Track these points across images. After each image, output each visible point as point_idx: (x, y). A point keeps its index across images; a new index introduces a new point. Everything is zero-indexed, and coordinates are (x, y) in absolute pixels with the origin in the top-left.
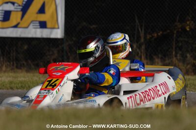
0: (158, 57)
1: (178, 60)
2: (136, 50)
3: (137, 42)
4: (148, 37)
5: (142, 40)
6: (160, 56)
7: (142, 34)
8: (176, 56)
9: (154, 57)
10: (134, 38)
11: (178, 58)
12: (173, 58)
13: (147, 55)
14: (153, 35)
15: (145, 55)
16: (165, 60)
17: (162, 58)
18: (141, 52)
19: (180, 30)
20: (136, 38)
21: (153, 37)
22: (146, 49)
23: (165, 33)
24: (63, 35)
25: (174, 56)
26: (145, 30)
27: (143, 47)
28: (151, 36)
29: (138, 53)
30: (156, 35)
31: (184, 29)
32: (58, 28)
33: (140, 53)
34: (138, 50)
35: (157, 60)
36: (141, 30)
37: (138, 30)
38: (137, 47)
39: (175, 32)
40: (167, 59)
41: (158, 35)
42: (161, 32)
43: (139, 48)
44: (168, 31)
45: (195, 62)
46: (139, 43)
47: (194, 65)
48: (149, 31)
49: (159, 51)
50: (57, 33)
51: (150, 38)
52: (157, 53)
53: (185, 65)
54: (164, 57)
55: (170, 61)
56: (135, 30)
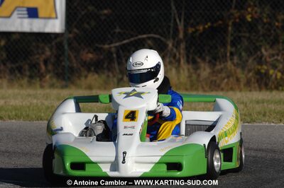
0: (204, 59)
1: (235, 66)
2: (172, 50)
3: (174, 39)
4: (191, 30)
5: (181, 35)
6: (208, 58)
7: (181, 27)
8: (231, 60)
9: (199, 60)
10: (169, 32)
11: (235, 61)
12: (226, 61)
13: (188, 57)
14: (198, 28)
15: (185, 58)
16: (215, 65)
17: (210, 62)
18: (180, 54)
19: (237, 20)
20: (171, 32)
21: (197, 30)
22: (186, 48)
23: (215, 25)
24: (64, 28)
25: (228, 59)
26: (185, 20)
27: (183, 46)
28: (193, 30)
29: (175, 55)
30: (201, 28)
31: (243, 19)
32: (56, 18)
33: (177, 54)
34: (175, 50)
35: (202, 65)
36: (180, 20)
37: (175, 20)
38: (173, 45)
39: (230, 23)
40: (218, 63)
41: (204, 28)
42: (209, 24)
43: (176, 48)
44: (220, 22)
45: (259, 67)
46: (176, 39)
47: (258, 72)
48: (192, 21)
49: (206, 52)
50: (54, 26)
51: (194, 32)
52: (204, 55)
53: (246, 72)
54: (214, 60)
55: (222, 66)
56: (170, 20)
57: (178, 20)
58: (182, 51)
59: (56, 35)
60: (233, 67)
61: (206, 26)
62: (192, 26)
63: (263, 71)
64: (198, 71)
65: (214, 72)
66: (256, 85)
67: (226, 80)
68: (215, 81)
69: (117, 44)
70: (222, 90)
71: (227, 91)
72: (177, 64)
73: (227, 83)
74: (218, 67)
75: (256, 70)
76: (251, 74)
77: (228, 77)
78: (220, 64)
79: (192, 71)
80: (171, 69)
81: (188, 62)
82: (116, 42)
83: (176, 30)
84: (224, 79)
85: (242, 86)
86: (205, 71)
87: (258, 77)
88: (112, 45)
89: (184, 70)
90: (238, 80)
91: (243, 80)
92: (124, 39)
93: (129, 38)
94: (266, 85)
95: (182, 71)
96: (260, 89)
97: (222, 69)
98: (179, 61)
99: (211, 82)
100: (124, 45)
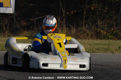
0: (73, 26)
1: (86, 29)
2: (60, 21)
3: (61, 17)
4: (68, 13)
5: (64, 15)
6: (75, 25)
7: (64, 12)
8: (85, 26)
9: (71, 26)
10: (59, 14)
11: (86, 27)
12: (83, 27)
13: (66, 25)
14: (71, 12)
15: (65, 25)
16: (78, 28)
17: (76, 27)
18: (63, 23)
19: (88, 9)
20: (60, 14)
21: (71, 13)
22: (66, 21)
23: (78, 11)
26: (66, 9)
27: (64, 20)
28: (69, 13)
29: (61, 24)
30: (72, 12)
31: (90, 8)
32: (11, 7)
33: (62, 23)
34: (61, 22)
35: (72, 28)
36: (63, 9)
37: (61, 9)
38: (60, 20)
39: (85, 11)
40: (79, 27)
41: (74, 12)
42: (76, 11)
43: (62, 21)
44: (81, 10)
45: (97, 30)
46: (62, 17)
47: (96, 32)
48: (69, 9)
49: (74, 22)
50: (10, 10)
51: (69, 14)
52: (73, 24)
53: (91, 31)
54: (78, 26)
55: (81, 28)
56: (59, 9)
57: (62, 9)
58: (64, 22)
59: (10, 14)
60: (85, 29)
61: (75, 12)
62: (69, 11)
63: (98, 31)
64: (71, 31)
65: (77, 31)
66: (95, 37)
67: (82, 35)
68: (78, 35)
69: (36, 19)
70: (81, 39)
71: (83, 39)
72: (62, 28)
73: (83, 36)
74: (79, 29)
75: (95, 30)
76: (93, 32)
77: (83, 33)
78: (80, 28)
79: (68, 30)
80: (59, 30)
81: (66, 27)
82: (36, 18)
83: (62, 13)
84: (82, 34)
85: (89, 37)
86: (74, 31)
87: (96, 33)
88: (34, 19)
89: (64, 30)
90: (87, 35)
91: (90, 35)
92: (39, 17)
93: (41, 16)
94: (100, 37)
95: (64, 31)
96: (97, 39)
97: (81, 30)
98: (63, 26)
99: (76, 35)
100: (39, 19)
